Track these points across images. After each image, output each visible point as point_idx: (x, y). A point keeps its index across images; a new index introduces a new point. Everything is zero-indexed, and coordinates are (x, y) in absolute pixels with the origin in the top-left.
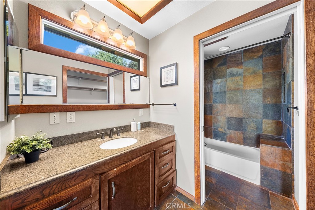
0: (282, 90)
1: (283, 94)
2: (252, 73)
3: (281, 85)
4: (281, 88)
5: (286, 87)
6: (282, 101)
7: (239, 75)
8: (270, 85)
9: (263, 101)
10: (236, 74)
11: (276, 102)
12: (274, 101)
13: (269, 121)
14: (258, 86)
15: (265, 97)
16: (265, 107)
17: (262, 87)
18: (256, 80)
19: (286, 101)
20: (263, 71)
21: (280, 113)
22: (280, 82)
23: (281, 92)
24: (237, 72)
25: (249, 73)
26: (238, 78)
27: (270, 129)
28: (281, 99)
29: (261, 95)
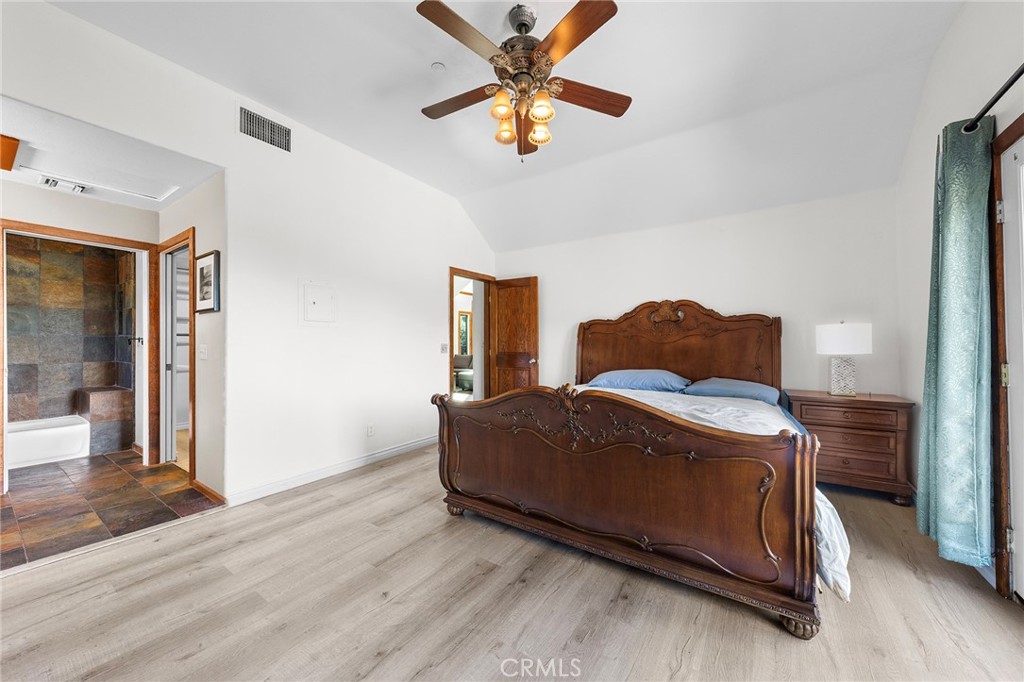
0: (117, 315)
1: (117, 322)
2: (61, 279)
3: (114, 308)
4: (114, 312)
5: (125, 314)
6: (117, 331)
7: (30, 275)
8: (96, 305)
9: (84, 332)
10: (21, 272)
11: (107, 334)
12: (103, 331)
13: (94, 365)
14: (74, 303)
15: (87, 324)
16: (87, 341)
17: (82, 306)
18: (71, 294)
19: (124, 331)
20: (85, 280)
21: (113, 350)
22: (114, 301)
23: (114, 318)
24: (25, 268)
25: (55, 276)
26: (26, 282)
27: (97, 376)
28: (114, 329)
29: (81, 321)
